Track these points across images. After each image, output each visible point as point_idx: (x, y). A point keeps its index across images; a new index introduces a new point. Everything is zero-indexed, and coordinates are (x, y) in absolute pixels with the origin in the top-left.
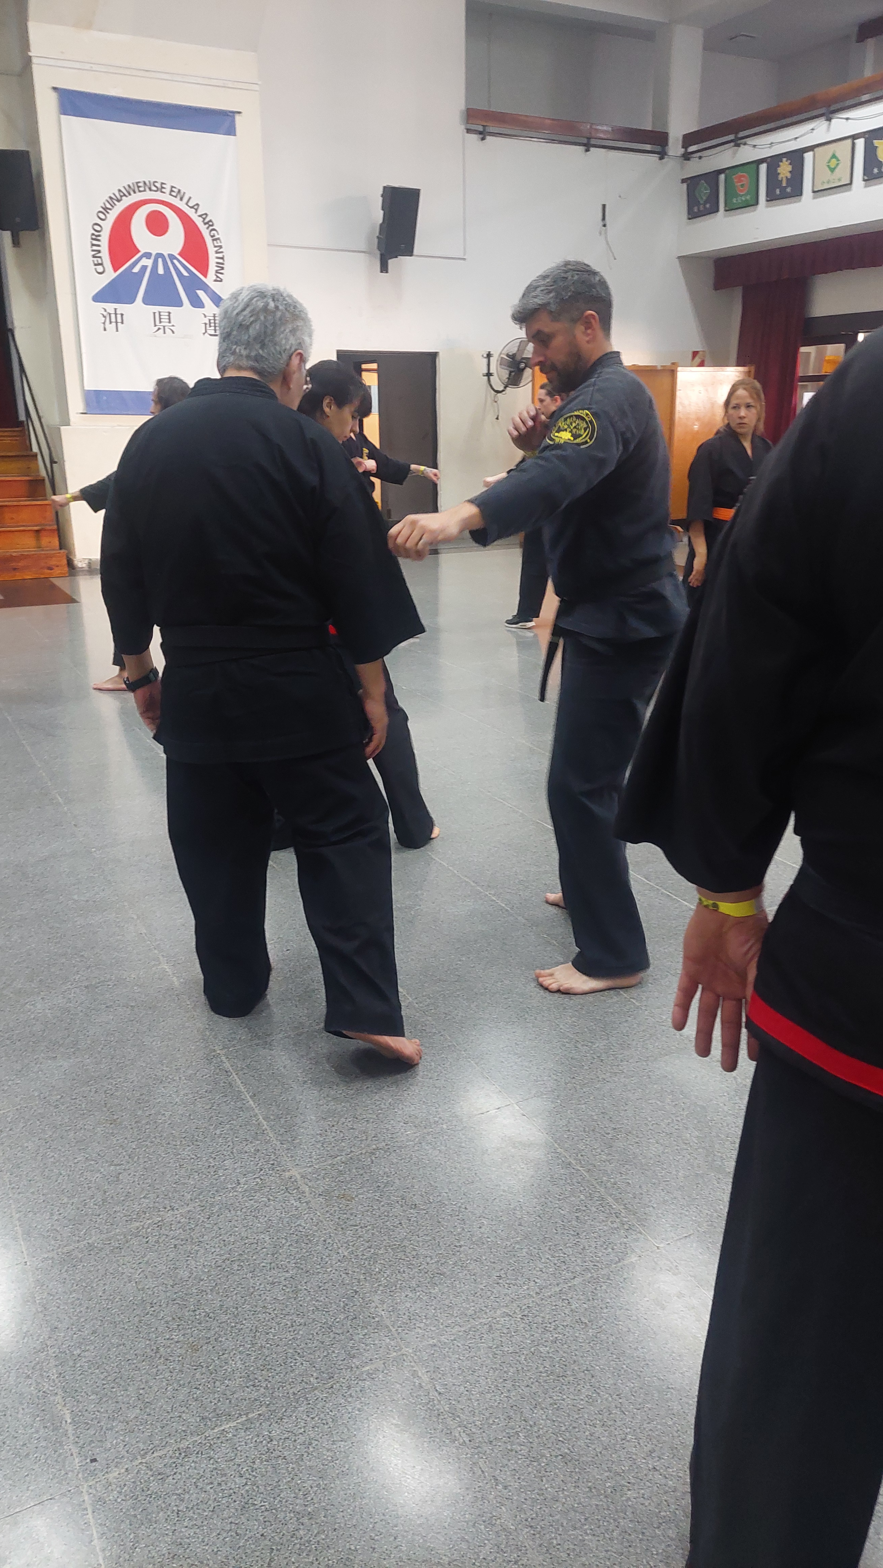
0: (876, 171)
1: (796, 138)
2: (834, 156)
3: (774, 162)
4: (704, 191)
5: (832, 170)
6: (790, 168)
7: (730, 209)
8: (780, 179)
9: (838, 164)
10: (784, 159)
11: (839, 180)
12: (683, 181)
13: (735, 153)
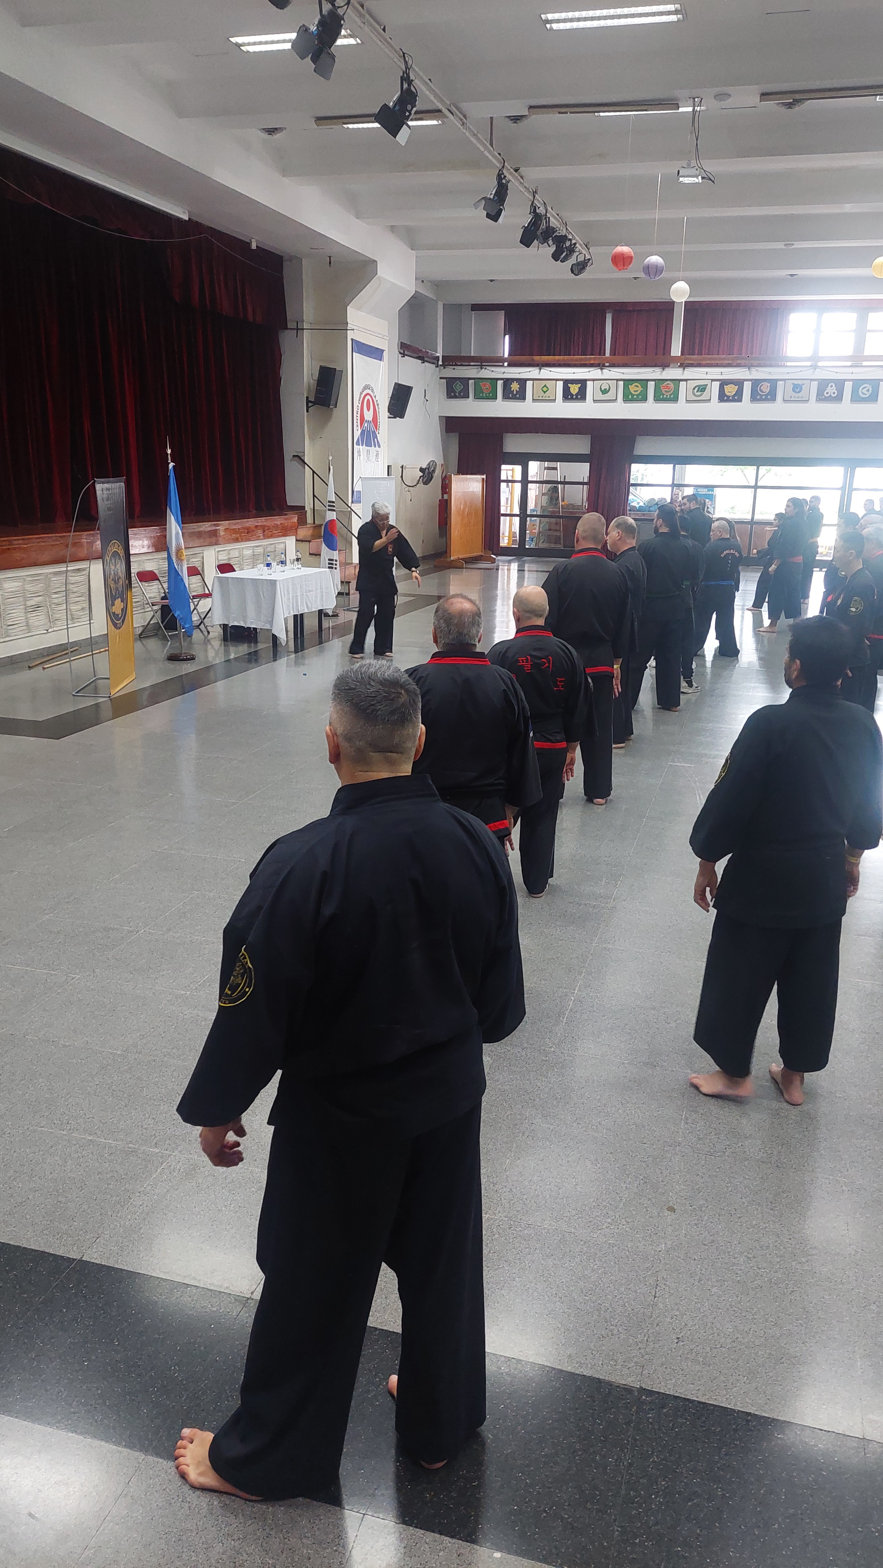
0: (569, 397)
1: (520, 373)
2: (545, 386)
3: (507, 382)
4: (458, 387)
5: (545, 392)
6: (519, 386)
7: (477, 397)
8: (512, 389)
9: (547, 390)
10: (515, 382)
11: (549, 397)
12: (441, 378)
13: (478, 372)
